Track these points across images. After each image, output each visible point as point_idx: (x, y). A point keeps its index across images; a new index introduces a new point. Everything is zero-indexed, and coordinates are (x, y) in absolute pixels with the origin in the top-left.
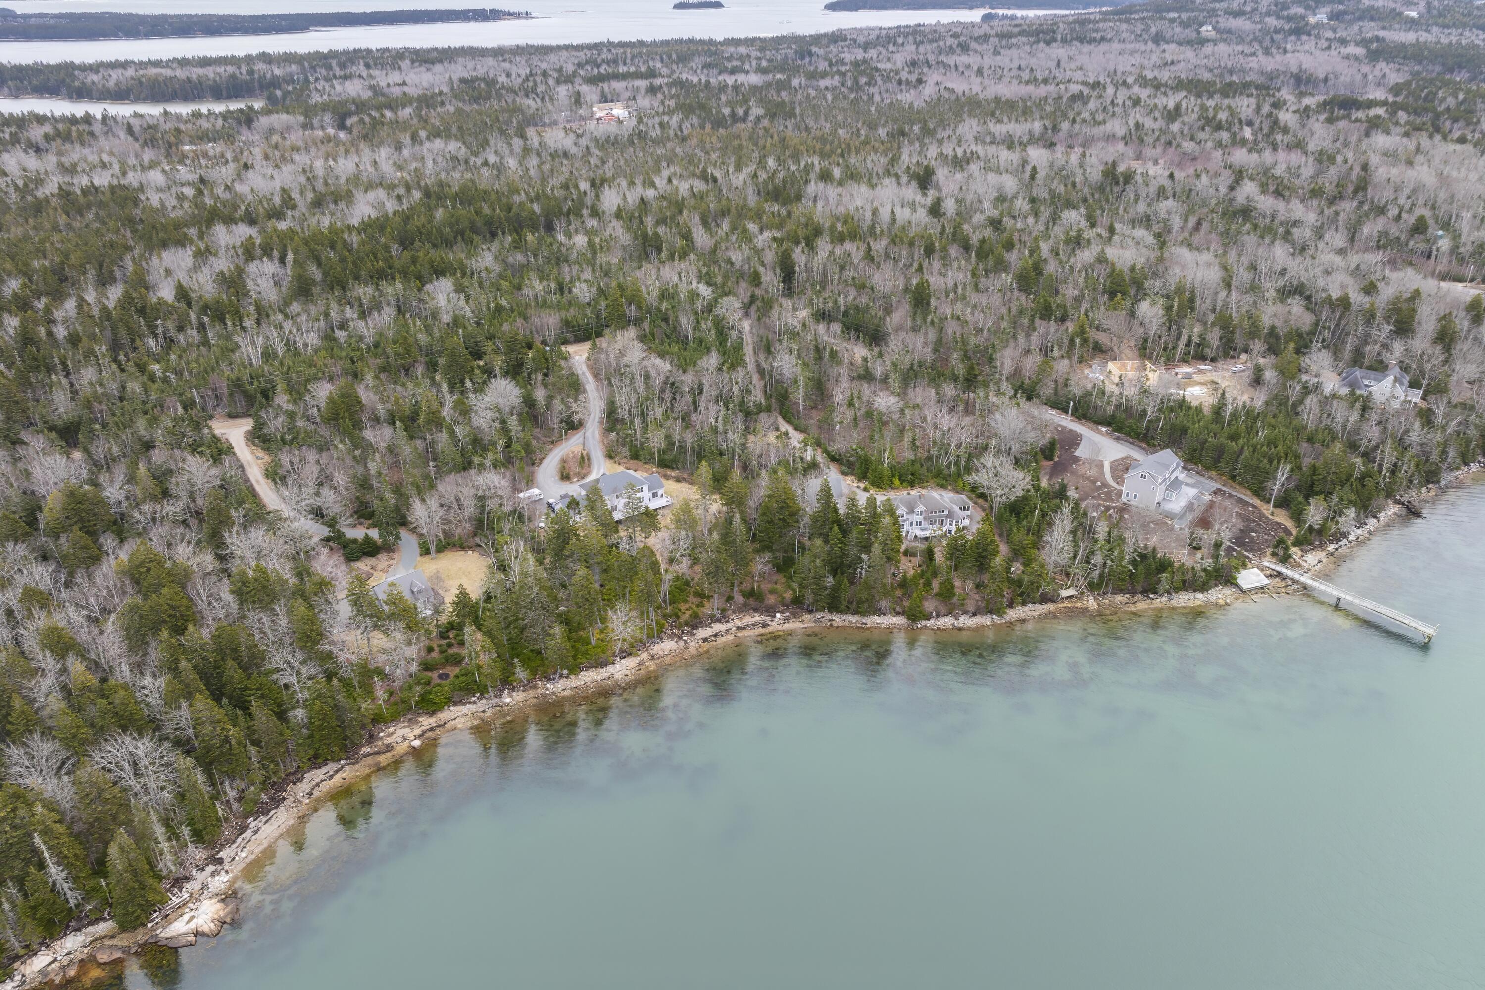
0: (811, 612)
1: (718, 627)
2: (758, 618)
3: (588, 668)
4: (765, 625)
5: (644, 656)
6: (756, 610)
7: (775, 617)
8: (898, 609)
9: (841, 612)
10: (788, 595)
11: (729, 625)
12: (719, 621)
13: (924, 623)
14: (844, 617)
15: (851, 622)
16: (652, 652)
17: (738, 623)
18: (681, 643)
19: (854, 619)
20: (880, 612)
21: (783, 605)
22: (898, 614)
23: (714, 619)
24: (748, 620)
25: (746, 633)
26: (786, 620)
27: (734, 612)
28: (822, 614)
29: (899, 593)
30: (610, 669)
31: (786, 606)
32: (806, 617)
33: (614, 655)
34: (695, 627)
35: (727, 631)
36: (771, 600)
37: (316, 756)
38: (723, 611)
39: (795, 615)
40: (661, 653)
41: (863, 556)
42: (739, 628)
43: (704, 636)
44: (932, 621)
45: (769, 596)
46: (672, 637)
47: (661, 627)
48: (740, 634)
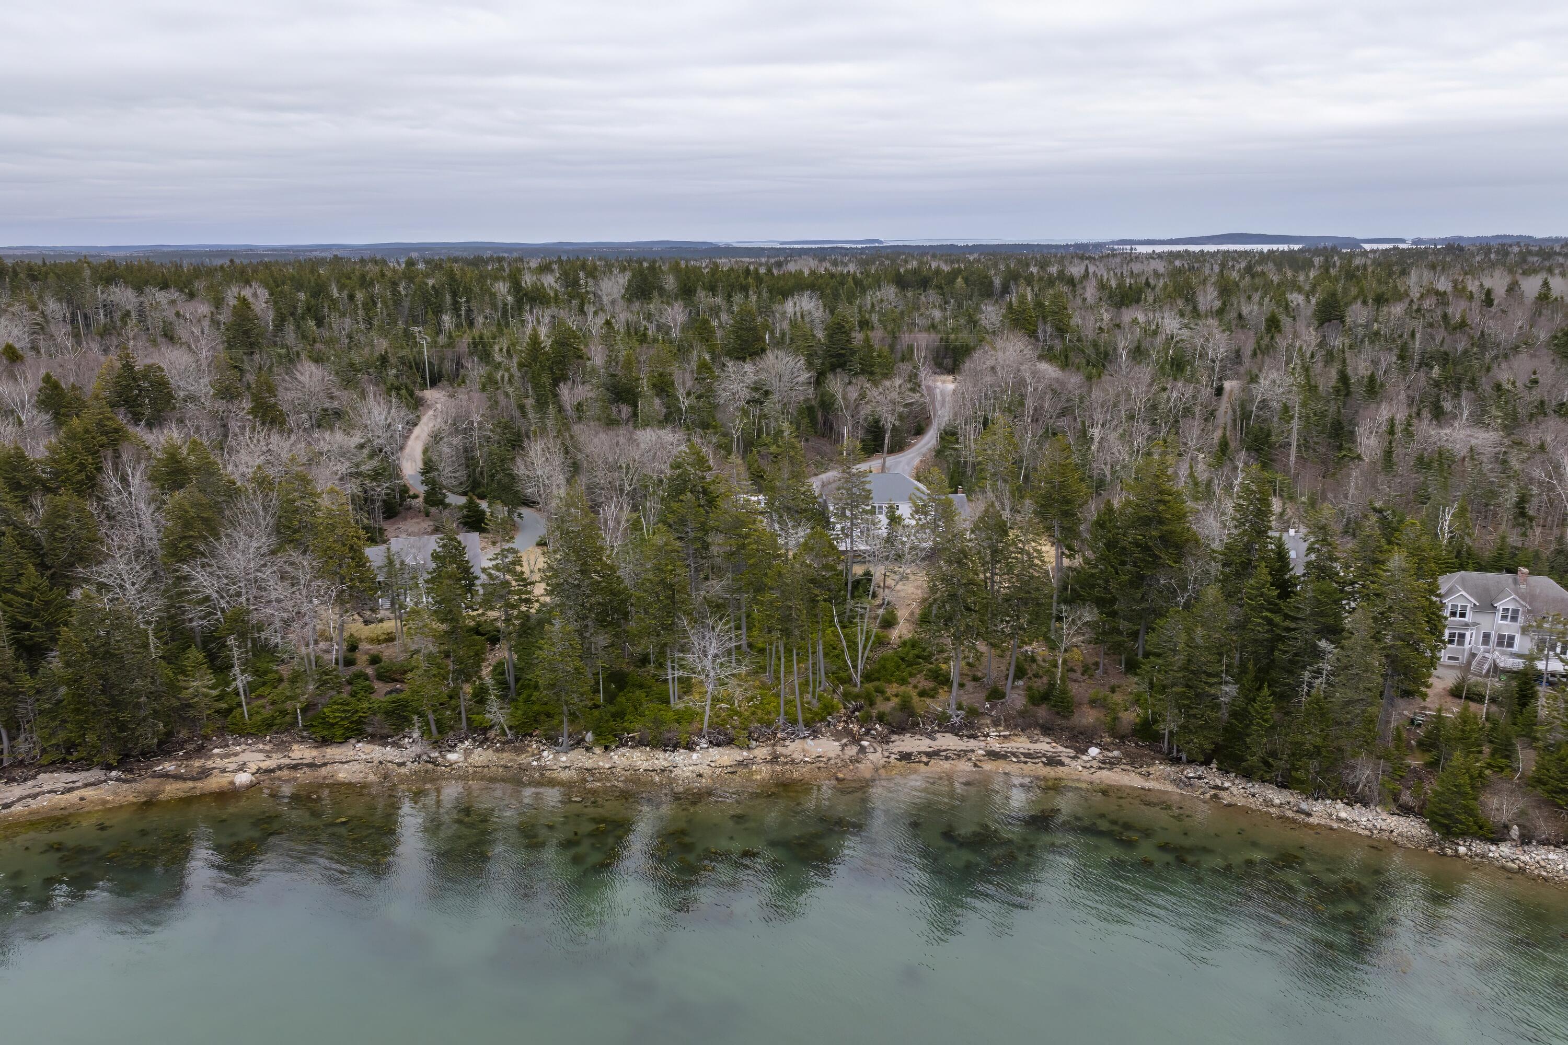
0: (1176, 761)
1: (947, 741)
2: (1045, 746)
3: (640, 743)
4: (1053, 761)
5: (762, 752)
6: (1047, 730)
7: (1084, 752)
8: (1407, 797)
9: (1248, 775)
10: (1130, 717)
11: (972, 744)
12: (955, 731)
13: (1478, 847)
14: (1257, 788)
15: (1269, 803)
16: (780, 749)
17: (995, 745)
18: (852, 751)
19: (1277, 796)
20: (1355, 798)
21: (1113, 732)
22: (1405, 810)
23: (944, 724)
24: (1022, 744)
25: (1001, 766)
26: (1109, 764)
27: (996, 723)
28: (1201, 770)
29: (1415, 762)
30: (680, 757)
31: (1120, 738)
32: (1159, 768)
33: (700, 734)
34: (901, 729)
35: (961, 755)
36: (1088, 717)
37: (70, 746)
38: (973, 713)
39: (1134, 761)
40: (798, 756)
41: (1323, 644)
42: (993, 755)
43: (907, 749)
44: (1505, 849)
45: (1086, 709)
46: (837, 736)
47: (829, 709)
48: (988, 766)
